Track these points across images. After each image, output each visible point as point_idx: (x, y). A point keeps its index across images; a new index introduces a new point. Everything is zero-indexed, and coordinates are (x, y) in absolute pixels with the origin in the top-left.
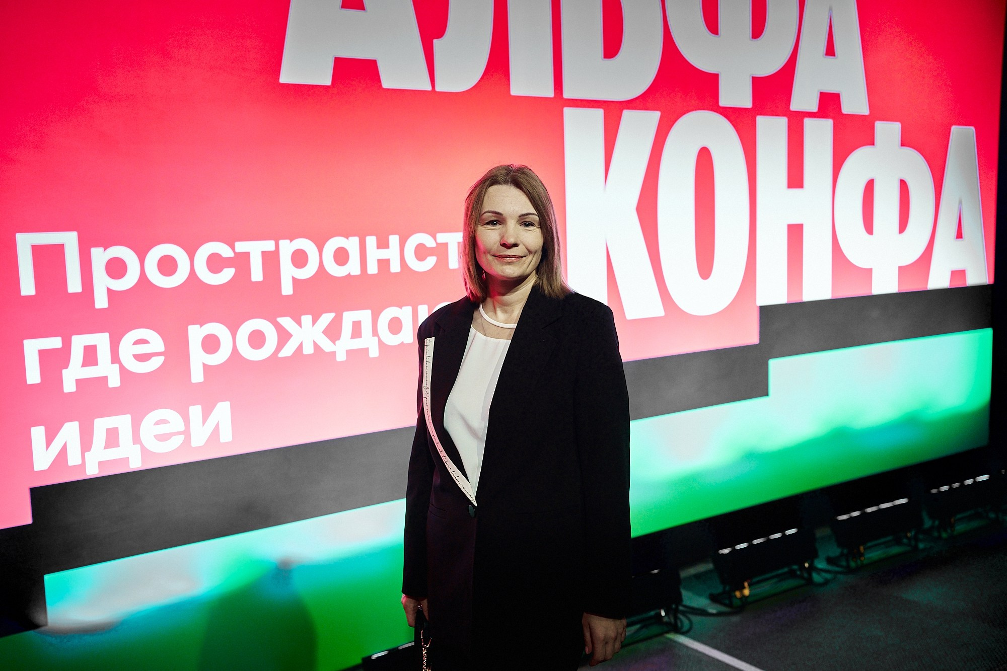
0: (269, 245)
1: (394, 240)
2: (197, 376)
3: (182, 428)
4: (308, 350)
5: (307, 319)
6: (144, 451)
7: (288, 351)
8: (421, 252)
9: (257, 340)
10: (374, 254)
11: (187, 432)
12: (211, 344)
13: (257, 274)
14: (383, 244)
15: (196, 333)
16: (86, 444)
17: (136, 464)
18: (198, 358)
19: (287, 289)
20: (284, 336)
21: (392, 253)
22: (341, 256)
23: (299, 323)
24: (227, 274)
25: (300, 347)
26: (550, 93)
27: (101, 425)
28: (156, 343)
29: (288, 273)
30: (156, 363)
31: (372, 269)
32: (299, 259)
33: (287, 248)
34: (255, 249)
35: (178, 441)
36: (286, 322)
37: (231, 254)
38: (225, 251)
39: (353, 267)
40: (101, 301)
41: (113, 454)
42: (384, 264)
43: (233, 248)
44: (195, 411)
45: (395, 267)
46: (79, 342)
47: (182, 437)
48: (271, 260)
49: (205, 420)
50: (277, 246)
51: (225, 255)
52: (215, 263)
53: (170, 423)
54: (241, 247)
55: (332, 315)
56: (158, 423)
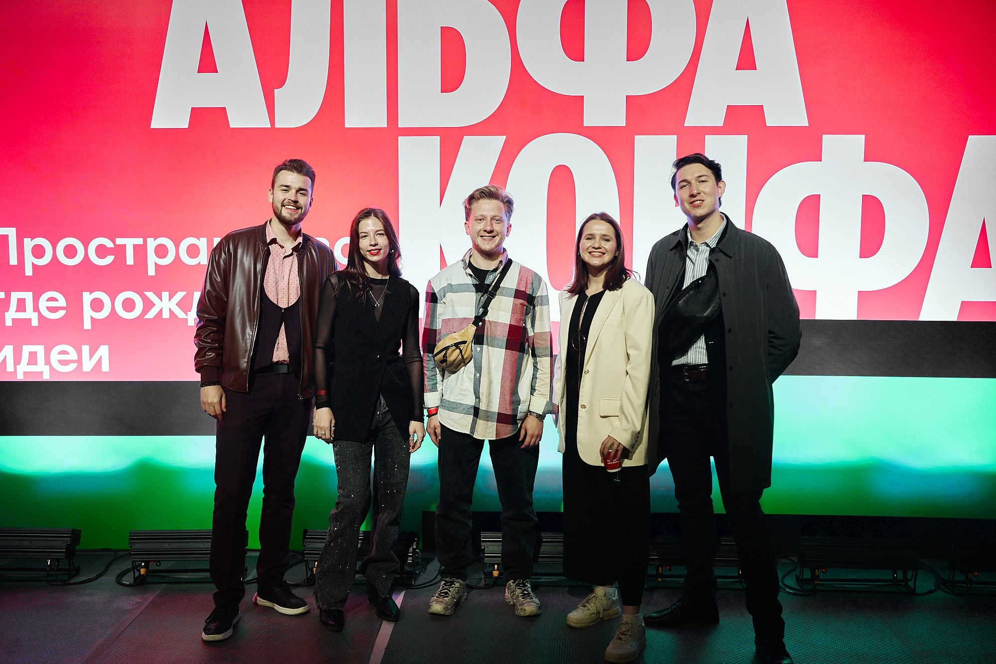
0: (139, 241)
2: (87, 325)
3: (76, 358)
4: (166, 315)
5: (165, 295)
6: (52, 369)
7: (151, 315)
9: (129, 305)
11: (79, 361)
12: (97, 305)
13: (130, 261)
15: (87, 298)
16: (17, 361)
17: (47, 377)
18: (88, 313)
19: (151, 272)
20: (148, 305)
22: (193, 251)
23: (160, 297)
24: (110, 259)
25: (161, 311)
27: (27, 349)
28: (62, 302)
29: (152, 259)
30: (61, 314)
32: (161, 251)
33: (152, 244)
34: (130, 243)
35: (73, 366)
36: (150, 295)
37: (112, 246)
38: (109, 244)
39: (202, 259)
40: (29, 272)
41: (32, 368)
43: (114, 242)
44: (86, 349)
46: (15, 296)
47: (75, 365)
48: (141, 251)
49: (91, 355)
50: (145, 242)
51: (108, 246)
52: (102, 251)
53: (69, 354)
54: (119, 241)
55: (185, 293)
56: (62, 353)
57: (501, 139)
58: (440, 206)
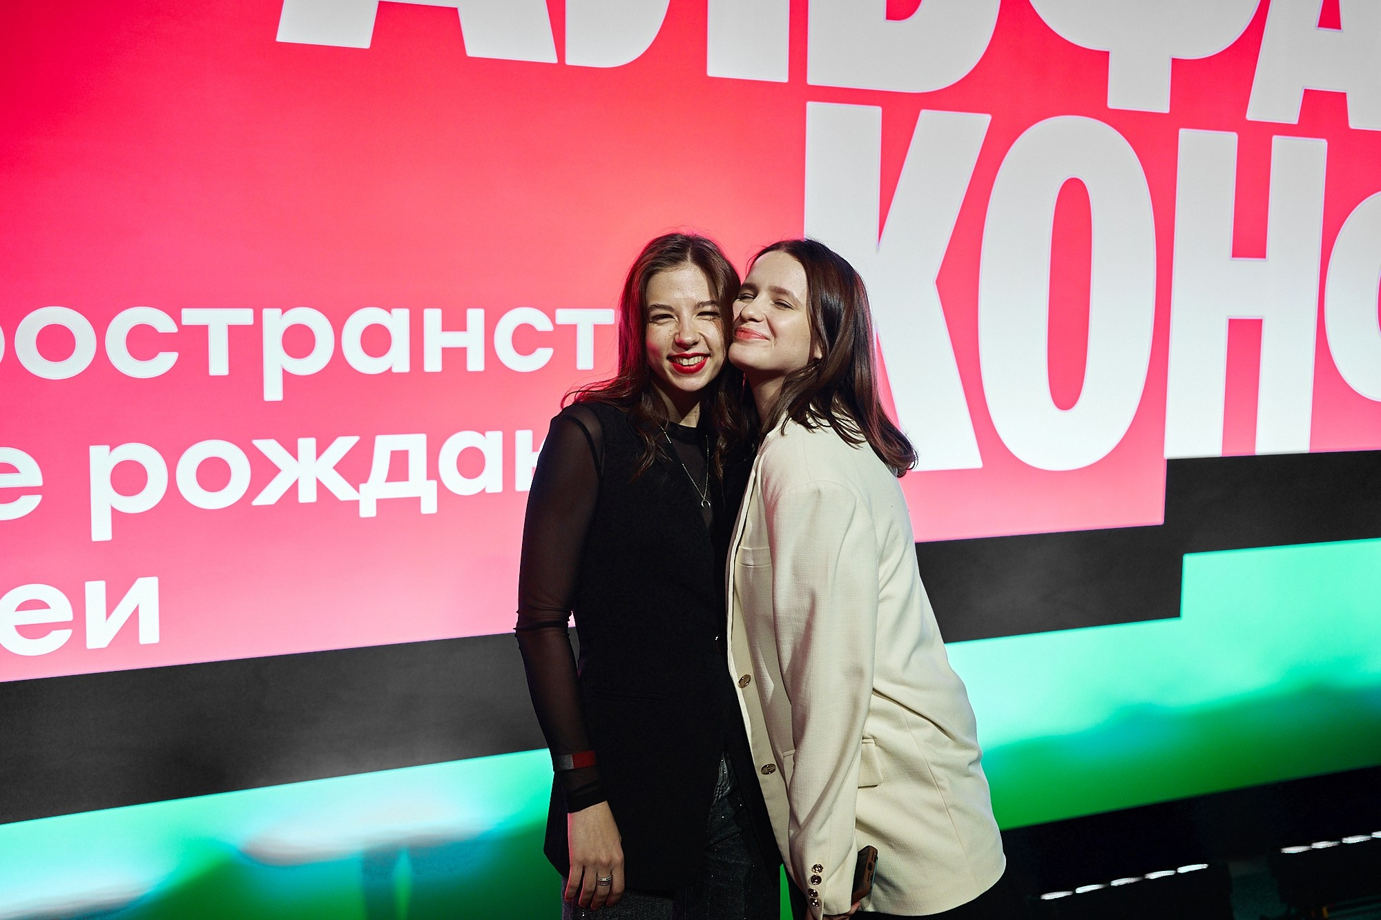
0: (244, 316)
1: (476, 317)
2: (101, 530)
3: (68, 616)
4: (307, 495)
5: (307, 445)
7: (270, 496)
8: (525, 340)
9: (214, 473)
10: (436, 339)
11: (78, 624)
12: (129, 478)
13: (219, 364)
14: (454, 322)
15: (102, 460)
18: (104, 499)
19: (273, 391)
20: (263, 471)
21: (471, 339)
22: (376, 341)
23: (294, 452)
24: (165, 362)
25: (294, 488)
26: (781, 75)
28: (29, 472)
29: (275, 361)
30: (28, 504)
31: (433, 363)
32: (298, 342)
33: (275, 322)
34: (217, 321)
35: (59, 639)
36: (270, 448)
37: (173, 329)
38: (163, 323)
39: (398, 359)
42: (454, 357)
43: (177, 318)
44: (95, 591)
45: (476, 363)
47: (66, 634)
48: (246, 343)
49: (111, 607)
50: (258, 318)
51: (161, 329)
52: (143, 343)
53: (49, 608)
54: (191, 316)
55: (355, 439)
56: (26, 606)
57: (981, 122)
58: (878, 249)
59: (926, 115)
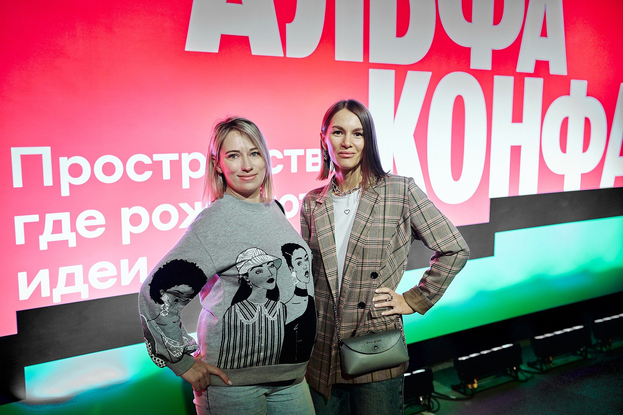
0: (175, 156)
2: (126, 240)
3: (115, 273)
5: (198, 204)
6: (91, 288)
7: (185, 224)
9: (165, 217)
11: (118, 276)
12: (135, 220)
13: (167, 175)
15: (126, 213)
16: (53, 283)
17: (85, 296)
18: (127, 229)
19: (186, 185)
20: (183, 215)
23: (193, 207)
24: (148, 175)
26: (360, 58)
27: (63, 272)
28: (100, 218)
29: (187, 174)
30: (100, 232)
32: (194, 165)
33: (186, 158)
34: (166, 159)
35: (113, 281)
36: (185, 206)
37: (150, 162)
38: (146, 160)
40: (65, 192)
41: (70, 290)
43: (152, 158)
44: (124, 263)
46: (50, 218)
47: (115, 280)
48: (176, 166)
49: (130, 268)
50: (180, 157)
51: (146, 163)
52: (140, 168)
53: (108, 270)
54: (156, 157)
56: (100, 270)
57: (429, 74)
58: (394, 122)
59: (410, 73)
